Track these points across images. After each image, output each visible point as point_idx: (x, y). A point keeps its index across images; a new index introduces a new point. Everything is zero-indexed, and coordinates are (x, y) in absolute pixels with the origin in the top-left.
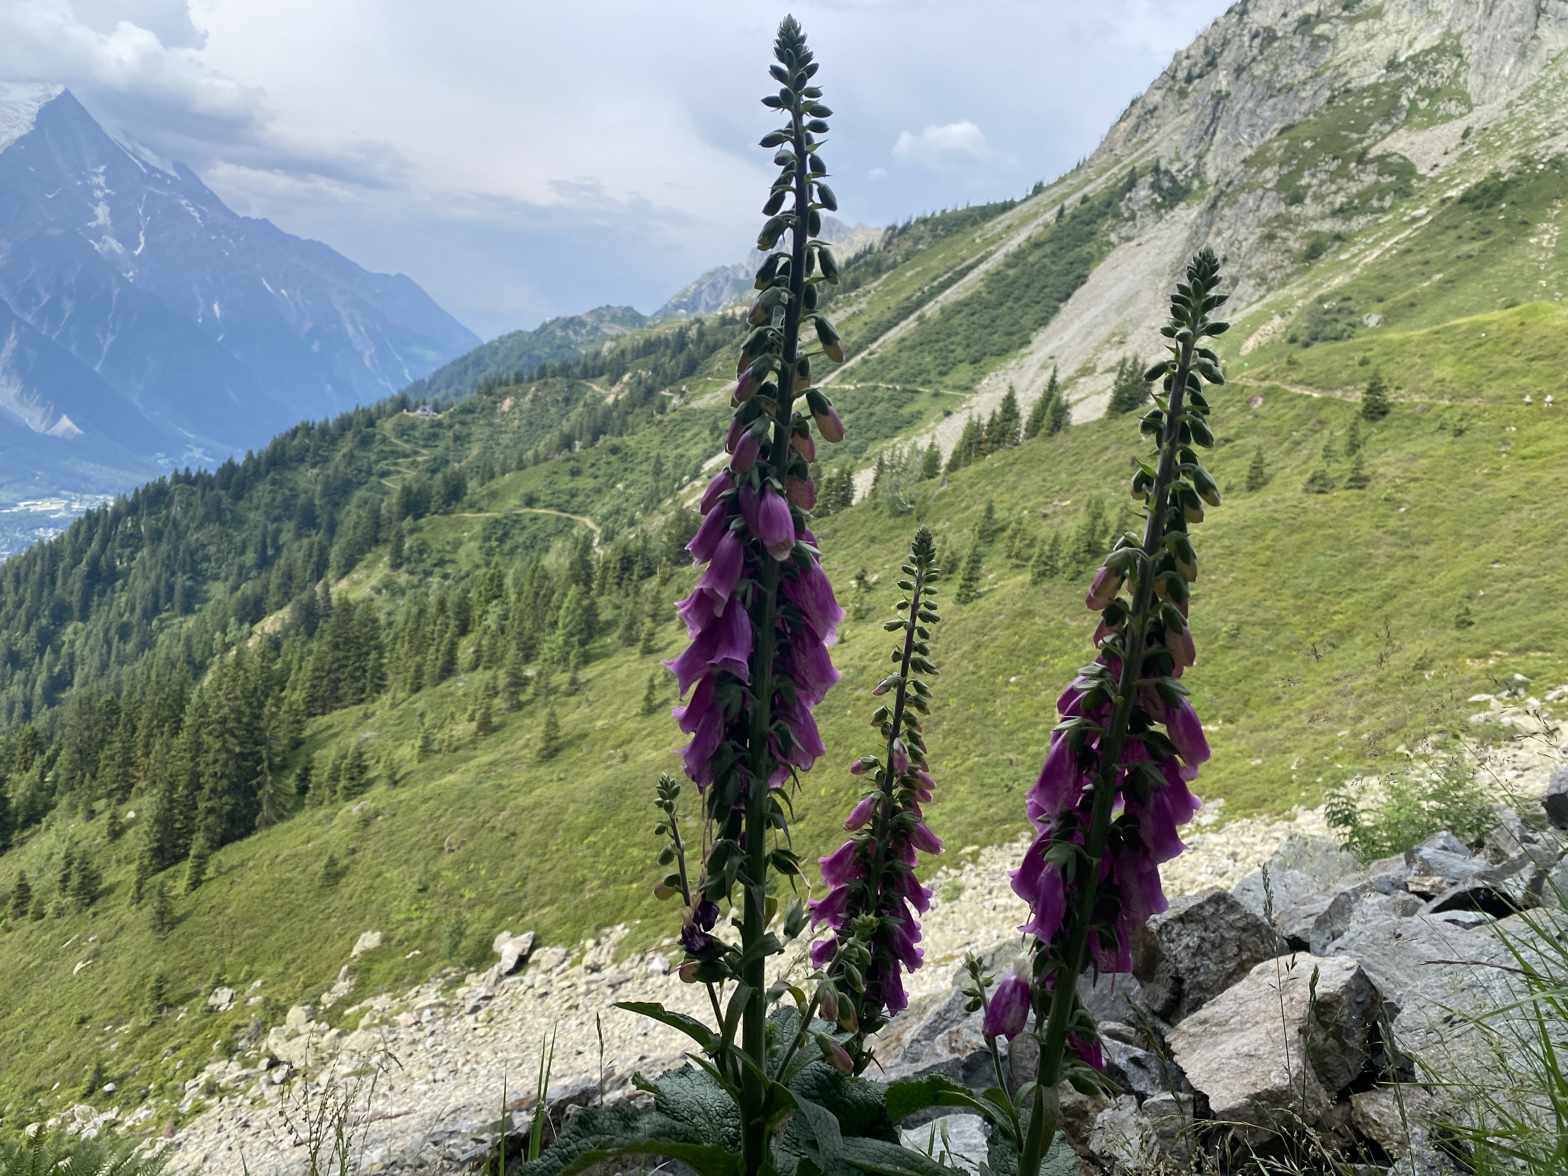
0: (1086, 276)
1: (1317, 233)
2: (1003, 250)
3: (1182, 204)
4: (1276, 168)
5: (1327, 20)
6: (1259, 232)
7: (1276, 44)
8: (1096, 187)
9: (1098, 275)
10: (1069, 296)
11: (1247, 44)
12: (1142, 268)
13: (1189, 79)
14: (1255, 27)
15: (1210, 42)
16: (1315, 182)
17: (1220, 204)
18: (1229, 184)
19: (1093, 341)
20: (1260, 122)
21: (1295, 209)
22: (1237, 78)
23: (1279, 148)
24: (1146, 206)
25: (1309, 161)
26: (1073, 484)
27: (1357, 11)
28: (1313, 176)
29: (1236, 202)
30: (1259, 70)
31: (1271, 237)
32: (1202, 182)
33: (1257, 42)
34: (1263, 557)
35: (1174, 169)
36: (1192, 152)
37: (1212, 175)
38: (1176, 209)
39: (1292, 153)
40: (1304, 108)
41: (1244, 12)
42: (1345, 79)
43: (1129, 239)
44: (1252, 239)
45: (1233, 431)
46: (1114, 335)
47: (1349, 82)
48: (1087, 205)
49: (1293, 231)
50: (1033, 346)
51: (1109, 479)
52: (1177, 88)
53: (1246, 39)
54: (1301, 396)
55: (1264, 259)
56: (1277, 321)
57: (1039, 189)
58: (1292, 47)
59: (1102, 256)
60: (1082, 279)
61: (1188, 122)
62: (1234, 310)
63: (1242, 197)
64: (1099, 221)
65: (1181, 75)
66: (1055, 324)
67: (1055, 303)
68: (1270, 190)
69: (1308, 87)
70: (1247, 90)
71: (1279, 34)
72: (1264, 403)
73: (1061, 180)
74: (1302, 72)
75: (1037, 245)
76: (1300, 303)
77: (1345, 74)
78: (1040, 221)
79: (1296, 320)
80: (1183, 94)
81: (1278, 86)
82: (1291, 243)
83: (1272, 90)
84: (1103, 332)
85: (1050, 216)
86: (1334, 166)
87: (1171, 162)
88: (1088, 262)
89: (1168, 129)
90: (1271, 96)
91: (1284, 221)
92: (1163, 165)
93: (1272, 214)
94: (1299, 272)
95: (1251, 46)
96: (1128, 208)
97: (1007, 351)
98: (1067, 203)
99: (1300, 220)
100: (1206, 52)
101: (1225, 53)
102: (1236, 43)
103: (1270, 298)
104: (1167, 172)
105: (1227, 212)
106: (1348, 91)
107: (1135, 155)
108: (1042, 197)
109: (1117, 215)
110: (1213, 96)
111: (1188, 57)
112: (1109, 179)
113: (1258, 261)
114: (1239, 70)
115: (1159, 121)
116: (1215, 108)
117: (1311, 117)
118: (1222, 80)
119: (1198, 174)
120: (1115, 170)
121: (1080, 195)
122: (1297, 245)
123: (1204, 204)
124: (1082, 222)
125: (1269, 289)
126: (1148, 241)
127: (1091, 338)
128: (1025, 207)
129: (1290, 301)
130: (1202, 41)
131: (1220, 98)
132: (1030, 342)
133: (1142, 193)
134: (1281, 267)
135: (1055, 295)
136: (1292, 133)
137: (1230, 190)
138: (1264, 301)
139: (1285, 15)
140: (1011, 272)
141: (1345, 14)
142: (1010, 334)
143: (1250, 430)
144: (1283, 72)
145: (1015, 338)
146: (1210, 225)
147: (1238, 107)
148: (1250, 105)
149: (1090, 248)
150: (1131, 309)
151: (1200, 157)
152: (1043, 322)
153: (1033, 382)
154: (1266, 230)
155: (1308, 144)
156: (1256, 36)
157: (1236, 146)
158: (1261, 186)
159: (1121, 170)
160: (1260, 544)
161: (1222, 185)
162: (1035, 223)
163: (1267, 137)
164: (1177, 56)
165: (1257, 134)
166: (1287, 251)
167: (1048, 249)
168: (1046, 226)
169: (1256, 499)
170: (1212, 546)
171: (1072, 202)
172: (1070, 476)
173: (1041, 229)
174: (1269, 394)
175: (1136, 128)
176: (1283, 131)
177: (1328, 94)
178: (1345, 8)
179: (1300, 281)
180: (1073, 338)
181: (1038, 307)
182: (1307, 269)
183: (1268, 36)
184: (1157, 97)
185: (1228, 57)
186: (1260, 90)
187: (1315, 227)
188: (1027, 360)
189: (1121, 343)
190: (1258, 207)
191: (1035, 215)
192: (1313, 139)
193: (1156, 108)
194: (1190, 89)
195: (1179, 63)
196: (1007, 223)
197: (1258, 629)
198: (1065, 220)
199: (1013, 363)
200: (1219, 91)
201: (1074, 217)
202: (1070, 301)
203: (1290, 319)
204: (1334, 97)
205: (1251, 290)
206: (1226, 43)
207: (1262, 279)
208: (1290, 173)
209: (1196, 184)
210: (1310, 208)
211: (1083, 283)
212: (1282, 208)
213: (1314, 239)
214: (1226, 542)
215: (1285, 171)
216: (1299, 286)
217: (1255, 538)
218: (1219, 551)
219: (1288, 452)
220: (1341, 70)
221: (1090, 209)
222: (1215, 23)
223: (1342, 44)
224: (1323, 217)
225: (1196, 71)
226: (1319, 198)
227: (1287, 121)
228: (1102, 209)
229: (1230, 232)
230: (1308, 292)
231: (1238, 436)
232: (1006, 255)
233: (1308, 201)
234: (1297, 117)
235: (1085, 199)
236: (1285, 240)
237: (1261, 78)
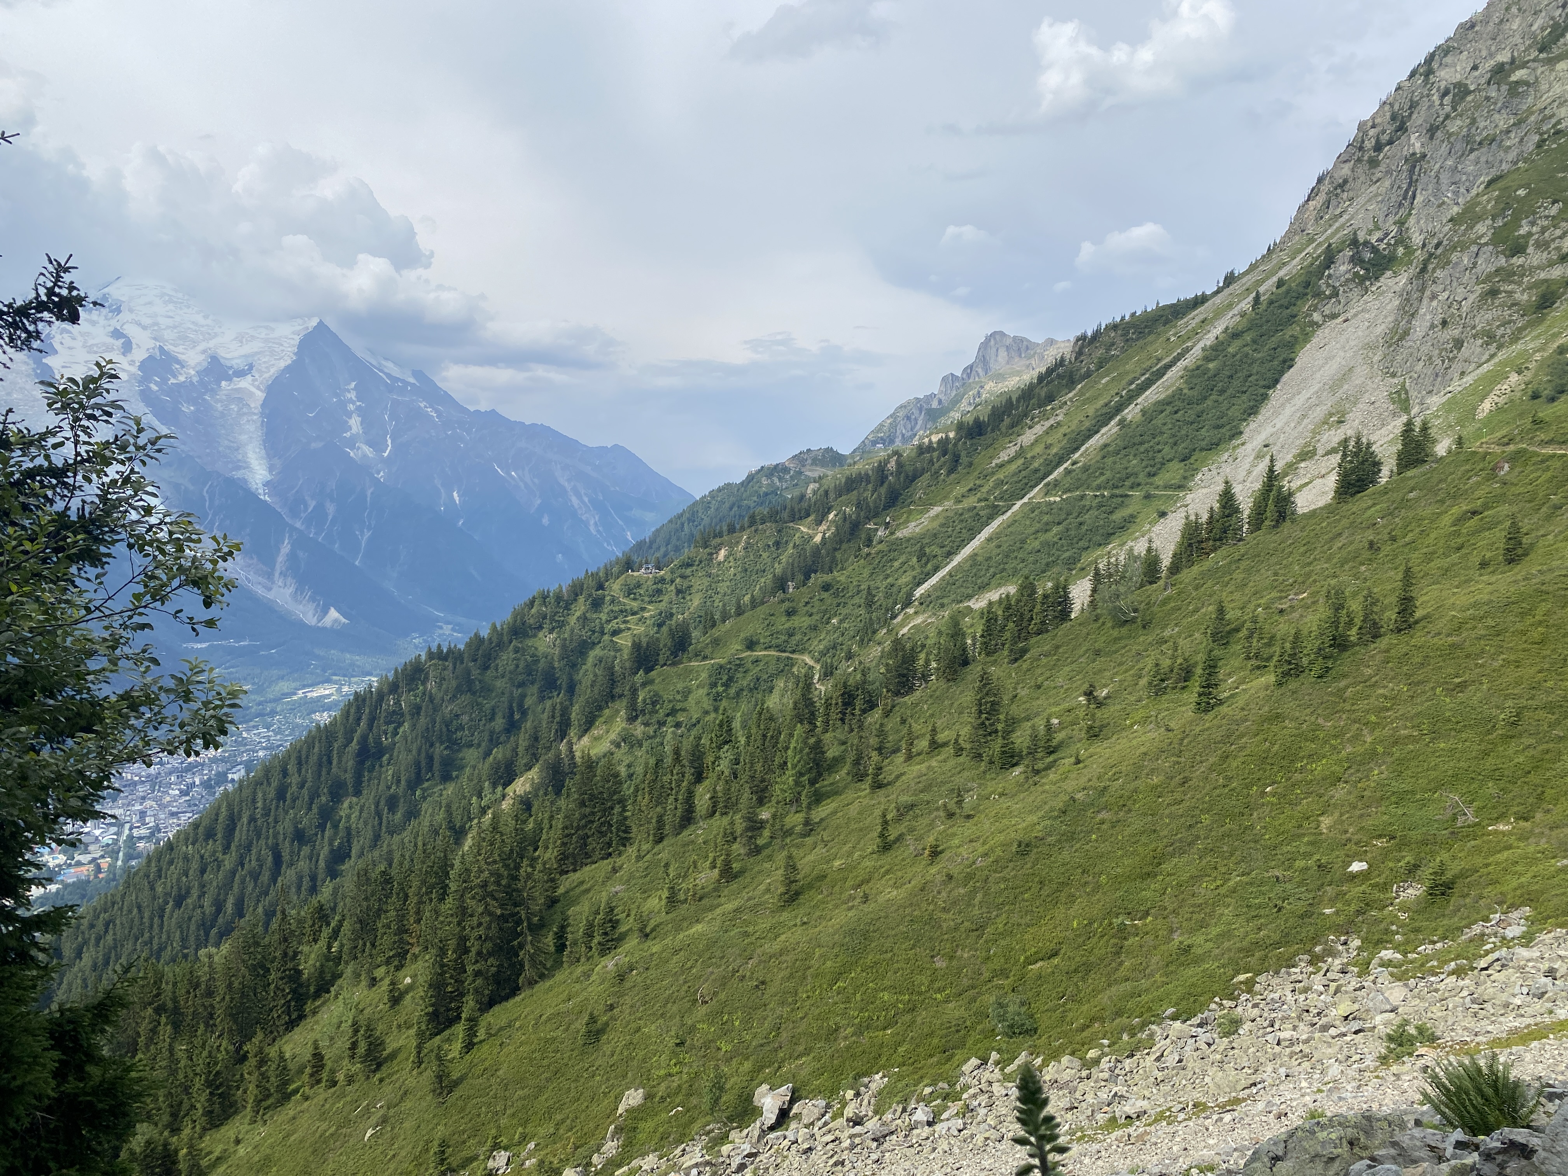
0: (1293, 360)
1: (1546, 281)
2: (1201, 344)
3: (1389, 273)
4: (1489, 222)
5: (1524, 65)
6: (1478, 290)
7: (1469, 98)
8: (1292, 268)
9: (1305, 357)
10: (1277, 381)
11: (1437, 103)
12: (1352, 343)
13: (1378, 148)
14: (1443, 84)
15: (1396, 107)
16: (1535, 229)
17: (1430, 267)
18: (1437, 246)
19: (1308, 424)
20: (1464, 178)
21: (1518, 261)
22: (1431, 138)
23: (1488, 202)
24: (1347, 280)
25: (1526, 210)
26: (1308, 575)
27: (1556, 51)
28: (1533, 223)
29: (1448, 263)
30: (1454, 126)
31: (1493, 293)
32: (1406, 247)
33: (1447, 100)
34: (1536, 634)
35: (1373, 239)
36: (1391, 219)
37: (1417, 239)
38: (1382, 279)
39: (1505, 203)
40: (1512, 155)
41: (1429, 72)
42: (1553, 121)
43: (1334, 316)
44: (1472, 298)
45: (1479, 502)
46: (1331, 415)
47: (1559, 122)
48: (1284, 289)
49: (1520, 284)
50: (1245, 437)
51: (1346, 567)
52: (1366, 158)
53: (1436, 97)
54: (1553, 456)
55: (1489, 316)
56: (1514, 378)
57: (1230, 279)
58: (1488, 98)
59: (1307, 338)
60: (1288, 364)
61: (1382, 190)
62: (1463, 373)
63: (1454, 257)
64: (1299, 303)
65: (1369, 144)
66: (1265, 412)
67: (1263, 391)
68: (1486, 244)
69: (1512, 135)
70: (1445, 148)
71: (1472, 88)
72: (1511, 469)
73: (1253, 267)
74: (1503, 121)
75: (1236, 335)
76: (1537, 356)
77: (1553, 115)
78: (1235, 311)
79: (1536, 375)
80: (1374, 163)
81: (1478, 139)
82: (1517, 296)
83: (1471, 145)
84: (1319, 413)
85: (1246, 305)
86: (1554, 210)
87: (1370, 232)
88: (1293, 346)
89: (1362, 200)
90: (1472, 150)
91: (1506, 274)
92: (1361, 237)
93: (1491, 268)
94: (1531, 324)
95: (1442, 104)
96: (1328, 285)
97: (1217, 445)
98: (1262, 289)
99: (1523, 271)
100: (1394, 118)
101: (1414, 116)
102: (1425, 103)
103: (1501, 356)
104: (1366, 243)
105: (1439, 273)
106: (1558, 132)
107: (1329, 232)
108: (1235, 287)
109: (1318, 294)
110: (1406, 160)
111: (1373, 127)
112: (1303, 259)
113: (1482, 320)
114: (1432, 131)
115: (1351, 194)
116: (1411, 171)
117: (1521, 164)
118: (1415, 143)
119: (1402, 240)
120: (1310, 249)
121: (1275, 279)
122: (1525, 297)
123: (1413, 270)
124: (1281, 306)
125: (1499, 348)
126: (1355, 315)
127: (1306, 421)
128: (1218, 300)
129: (1526, 356)
130: (1387, 108)
131: (1415, 161)
132: (1241, 433)
133: (1342, 268)
134: (1509, 322)
135: (1262, 383)
136: (1501, 184)
137: (1439, 251)
138: (1496, 360)
139: (1475, 68)
140: (1211, 365)
141: (1543, 56)
142: (1218, 427)
143: (1500, 499)
144: (1482, 125)
145: (1224, 430)
146: (1422, 290)
147: (1437, 166)
148: (1449, 163)
149: (1295, 330)
150: (1346, 387)
151: (1401, 223)
152: (1252, 411)
153: (1249, 472)
154: (1487, 287)
155: (1521, 192)
156: (1446, 93)
157: (1439, 206)
158: (1474, 242)
159: (1315, 249)
160: (1529, 620)
161: (1430, 248)
162: (1231, 314)
163: (1474, 192)
164: (1361, 126)
165: (1462, 190)
166: (1513, 305)
167: (1248, 338)
168: (1243, 315)
169: (1518, 571)
170: (1475, 628)
171: (1268, 287)
172: (1303, 567)
173: (1238, 319)
174: (1513, 458)
175: (1327, 204)
176: (1490, 183)
177: (1537, 138)
178: (1541, 51)
179: (1534, 334)
180: (1287, 423)
181: (1244, 397)
182: (1540, 321)
183: (1461, 91)
184: (1346, 170)
185: (1419, 119)
186: (1459, 146)
187: (1543, 275)
188: (1241, 451)
189: (1340, 422)
190: (1475, 264)
191: (1230, 306)
192: (1527, 186)
193: (1345, 181)
194: (1380, 158)
195: (1365, 133)
196: (1202, 317)
197: (1541, 714)
198: (1263, 307)
199: (1226, 455)
200: (1414, 154)
201: (1271, 302)
202: (1278, 386)
203: (1528, 375)
204: (1544, 141)
205: (1479, 350)
206: (1413, 105)
207: (1490, 337)
208: (1505, 225)
209: (1401, 250)
210: (1534, 257)
211: (1291, 366)
212: (1502, 261)
213: (1544, 287)
214: (1490, 622)
215: (1499, 223)
216: (1532, 340)
217: (1523, 615)
218: (1482, 632)
219: (1549, 518)
220: (1547, 112)
221: (1288, 292)
222: (1399, 88)
223: (1544, 87)
224: (1551, 264)
225: (1385, 138)
226: (1543, 245)
227: (1494, 172)
228: (1301, 290)
229: (1446, 295)
230: (1546, 344)
231: (1486, 507)
232: (1203, 349)
233: (1531, 250)
234: (1505, 167)
235: (1280, 283)
236: (1510, 293)
237: (1458, 134)
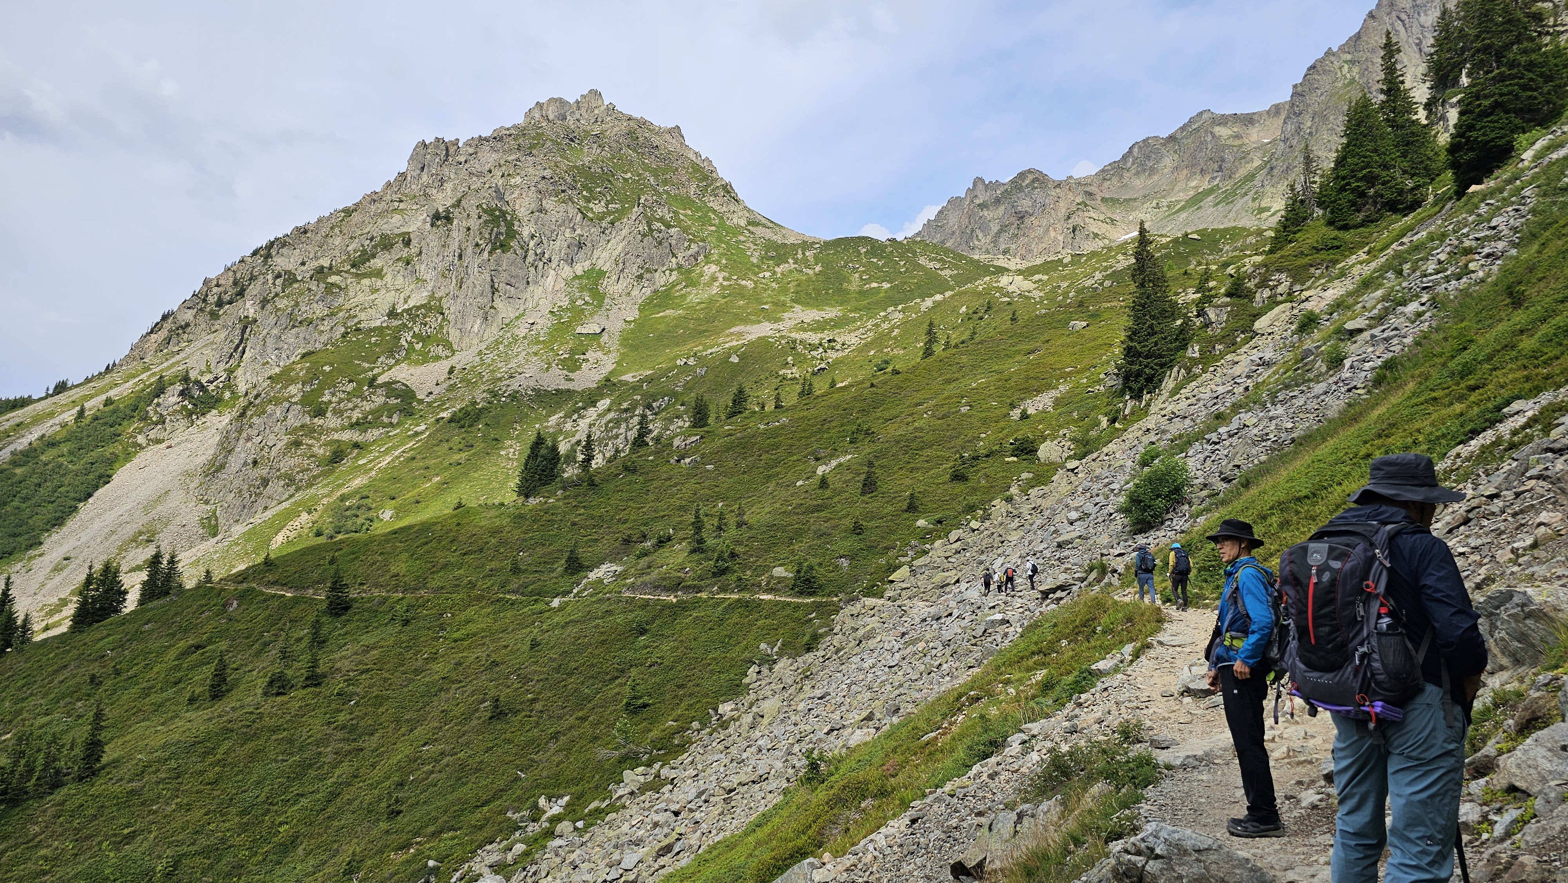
0: (110, 476)
1: (338, 441)
2: (11, 448)
3: (214, 412)
4: (300, 386)
5: (338, 273)
6: (286, 439)
7: (296, 285)
8: (122, 391)
9: (123, 475)
10: (90, 495)
11: (271, 282)
12: (173, 468)
13: (220, 304)
14: (278, 268)
15: (238, 275)
16: (334, 399)
17: (249, 413)
18: (257, 396)
19: (116, 541)
20: (286, 346)
21: (318, 421)
22: (263, 308)
23: (301, 370)
24: (175, 411)
25: (329, 382)
27: (362, 270)
28: (333, 394)
29: (264, 412)
30: (282, 303)
31: (297, 444)
32: (233, 393)
33: (279, 281)
34: (211, 775)
35: (204, 380)
36: (222, 366)
37: (242, 388)
38: (208, 416)
39: (313, 375)
40: (324, 338)
41: (268, 256)
42: (356, 320)
43: (159, 441)
44: (280, 445)
45: (205, 637)
46: (141, 533)
47: (359, 322)
48: (111, 407)
49: (318, 440)
50: (44, 547)
52: (208, 309)
53: (270, 277)
54: (274, 596)
55: (292, 462)
56: (304, 516)
57: (61, 388)
58: (309, 290)
59: (128, 457)
60: (106, 479)
61: (217, 340)
62: (266, 508)
63: (270, 408)
64: (125, 423)
65: (212, 299)
66: (71, 524)
67: (73, 503)
68: (296, 403)
69: (326, 323)
70: (272, 320)
71: (299, 278)
72: (239, 605)
73: (88, 381)
74: (319, 310)
75: (52, 444)
76: (325, 501)
77: (356, 316)
78: (57, 420)
79: (321, 517)
80: (214, 316)
81: (299, 319)
82: (315, 449)
83: (294, 323)
84: (129, 530)
85: (69, 416)
86: (350, 387)
87: (202, 373)
88: (112, 463)
89: (198, 344)
90: (294, 327)
91: (310, 431)
92: (193, 375)
93: (298, 424)
94: (324, 474)
95: (274, 284)
96: (156, 412)
97: (10, 554)
98: (87, 405)
99: (322, 430)
100: (235, 283)
101: (252, 286)
102: (261, 279)
103: (298, 496)
104: (198, 382)
105: (255, 419)
106: (358, 330)
107: (165, 364)
108: (62, 398)
109: (145, 418)
110: (240, 320)
111: (218, 285)
112: (136, 384)
113: (287, 464)
114: (264, 302)
115: (191, 337)
116: (243, 331)
117: (329, 347)
118: (249, 308)
119: (229, 384)
120: (144, 376)
121: (104, 397)
122: (322, 451)
123: (235, 413)
124: (106, 424)
125: (297, 490)
126: (179, 444)
127: (114, 537)
128: (39, 406)
129: (315, 499)
130: (231, 274)
131: (247, 324)
132: (41, 543)
133: (171, 398)
134: (308, 470)
135: (72, 495)
136: (313, 358)
137: (257, 401)
138: (293, 500)
139: (303, 264)
140: (18, 471)
141: (354, 270)
142: (15, 535)
143: (222, 634)
144: (303, 309)
145: (20, 539)
146: (240, 431)
147: (265, 332)
148: (275, 331)
149: (117, 448)
150: (159, 508)
151: (230, 371)
152: (58, 522)
153: (43, 585)
154: (292, 438)
155: (327, 368)
156: (279, 276)
157: (264, 364)
158: (287, 400)
159: (149, 377)
160: (211, 759)
161: (251, 397)
162: (51, 422)
163: (292, 359)
164: (206, 282)
165: (284, 356)
166: (312, 456)
167: (64, 448)
168: (64, 425)
169: (220, 706)
170: (158, 770)
171: (94, 404)
173: (58, 428)
174: (242, 597)
175: (168, 341)
176: (304, 356)
177: (343, 330)
178: (353, 266)
179: (325, 482)
180: (93, 538)
181: (50, 507)
182: (332, 471)
183: (290, 278)
184: (189, 315)
185: (254, 290)
186: (284, 321)
187: (336, 436)
188: (37, 562)
189: (149, 541)
190: (286, 418)
191: (51, 415)
192: (332, 365)
193: (187, 325)
194: (221, 313)
195: (210, 289)
196: (17, 420)
198: (87, 421)
199: (19, 566)
200: (247, 317)
201: (96, 418)
202: (90, 500)
203: (315, 516)
204: (348, 333)
205: (281, 489)
206: (253, 278)
207: (290, 480)
208: (312, 391)
209: (227, 395)
210: (331, 421)
211: (108, 482)
212: (307, 420)
213: (335, 446)
214: (173, 764)
215: (308, 388)
216: (323, 487)
217: (206, 754)
218: (163, 776)
220: (352, 312)
221: (114, 411)
222: (242, 261)
223: (351, 294)
224: (343, 429)
225: (227, 298)
226: (338, 413)
227: (310, 348)
228: (128, 412)
229: (260, 438)
230: (332, 492)
231: (210, 641)
232: (12, 453)
233: (329, 415)
234: (318, 346)
235: (108, 402)
236: (310, 446)
237: (284, 310)
